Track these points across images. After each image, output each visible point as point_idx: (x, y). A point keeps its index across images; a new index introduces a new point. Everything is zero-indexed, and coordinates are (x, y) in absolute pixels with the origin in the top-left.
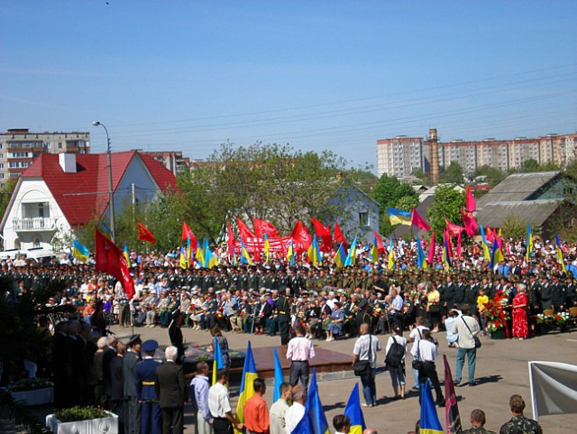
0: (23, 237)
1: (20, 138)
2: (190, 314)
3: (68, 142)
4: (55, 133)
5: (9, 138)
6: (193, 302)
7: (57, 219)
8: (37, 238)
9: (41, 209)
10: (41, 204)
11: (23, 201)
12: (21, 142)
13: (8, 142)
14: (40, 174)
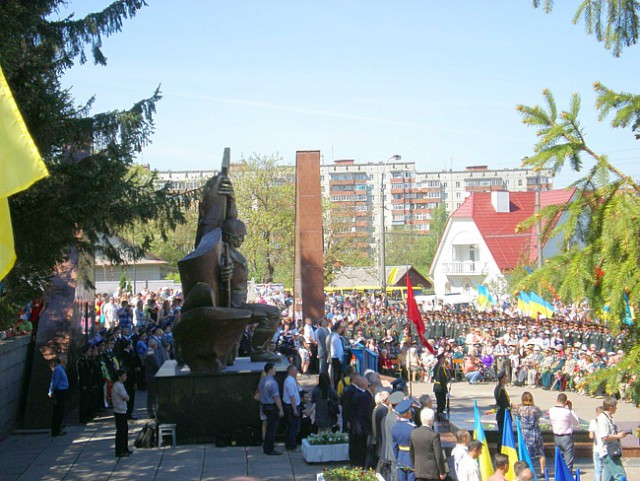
0: (452, 281)
1: (478, 175)
2: (574, 377)
3: (528, 179)
4: (515, 170)
5: (467, 176)
6: (579, 363)
7: (486, 264)
8: (467, 282)
9: (472, 252)
10: (471, 246)
11: (454, 243)
12: (479, 180)
13: (466, 180)
14: (470, 215)
